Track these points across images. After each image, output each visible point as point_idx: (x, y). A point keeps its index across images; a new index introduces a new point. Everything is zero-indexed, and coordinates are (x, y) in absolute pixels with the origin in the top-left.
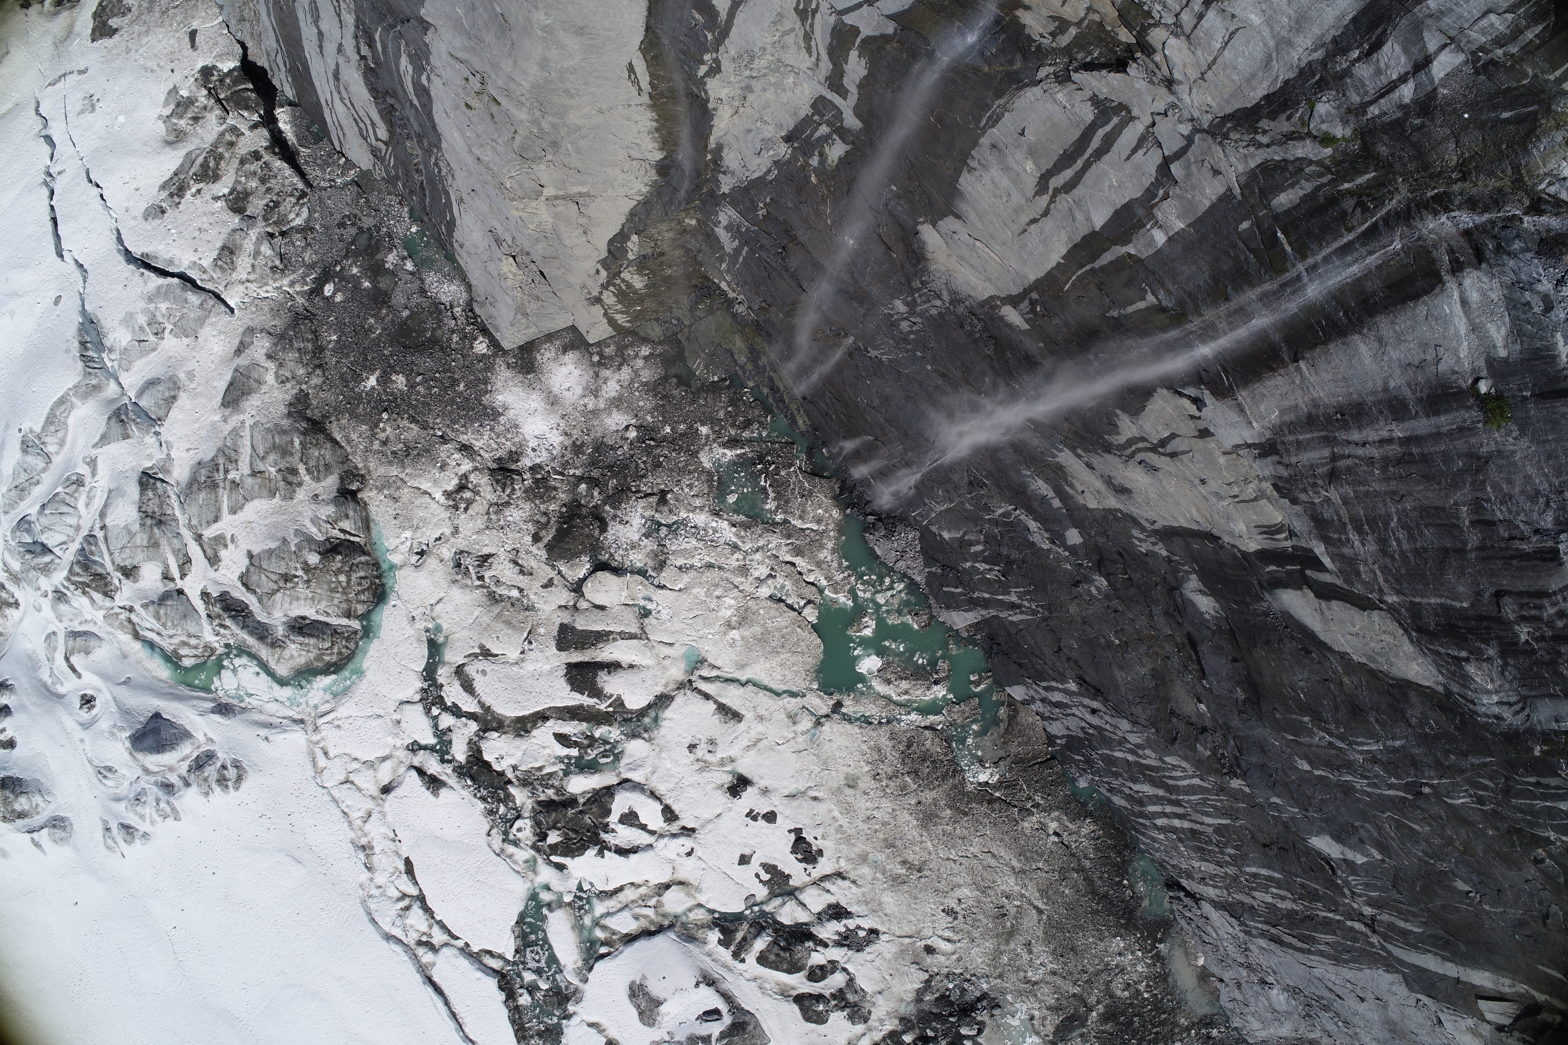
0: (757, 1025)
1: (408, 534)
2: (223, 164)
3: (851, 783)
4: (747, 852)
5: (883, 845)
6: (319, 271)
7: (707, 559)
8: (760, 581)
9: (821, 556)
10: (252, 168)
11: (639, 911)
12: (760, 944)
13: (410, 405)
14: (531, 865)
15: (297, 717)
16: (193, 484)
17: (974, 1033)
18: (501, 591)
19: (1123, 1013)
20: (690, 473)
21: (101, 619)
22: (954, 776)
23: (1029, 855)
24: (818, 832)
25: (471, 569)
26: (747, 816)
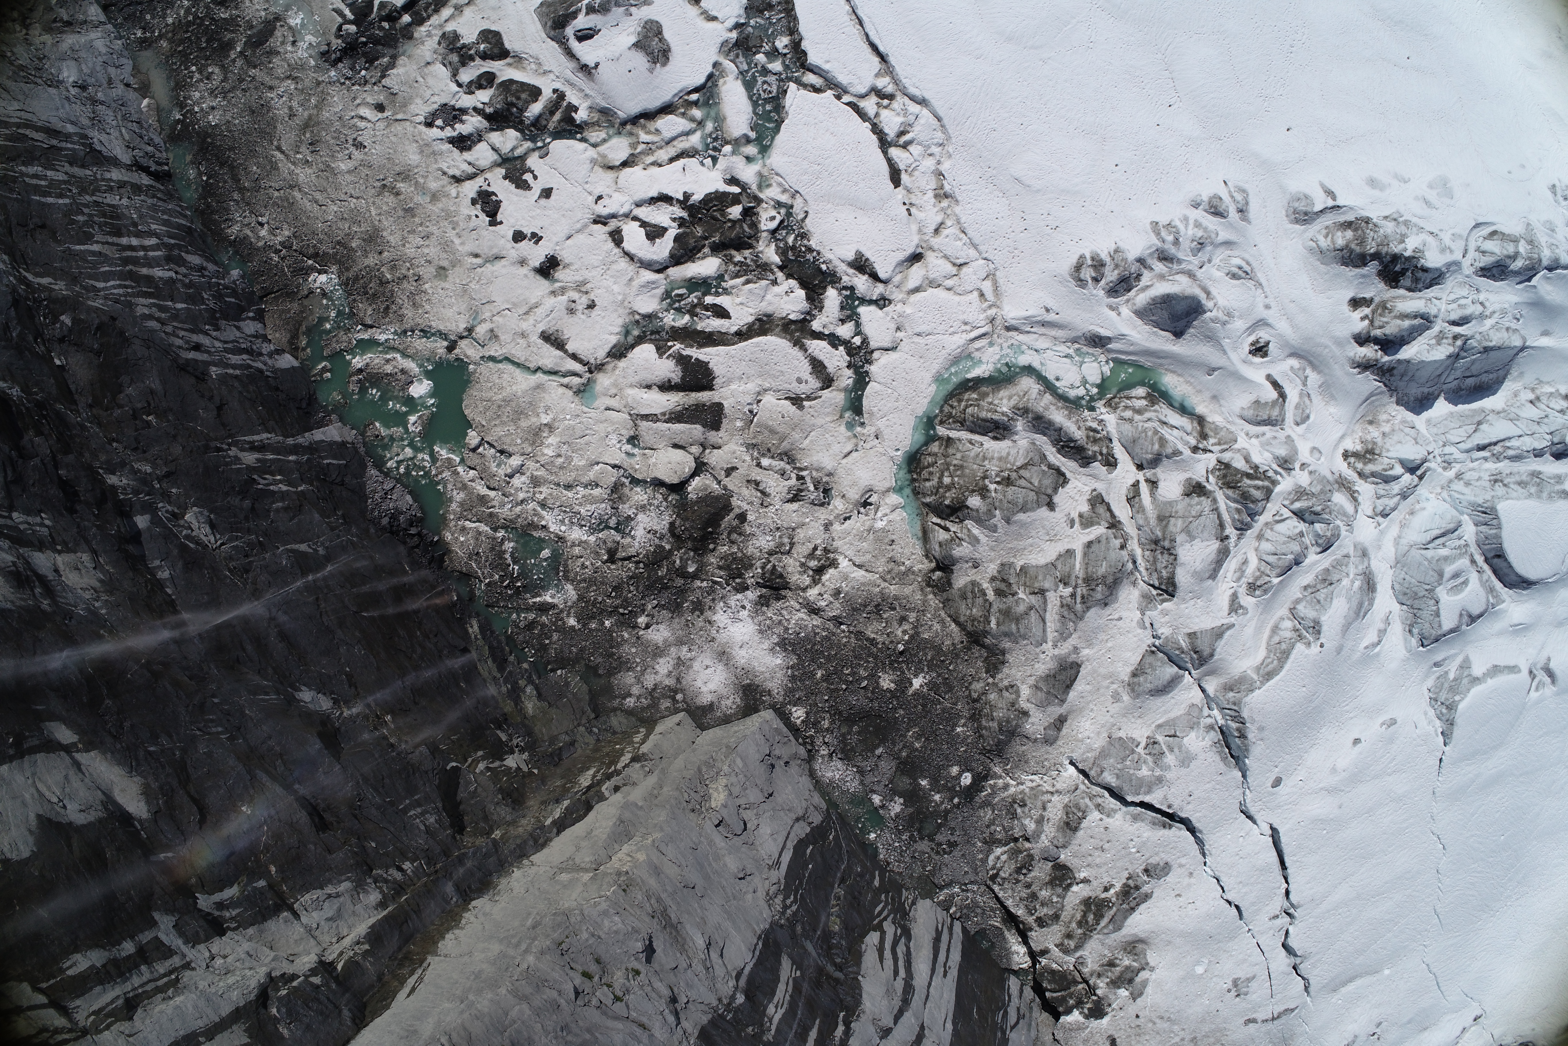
0: (544, 26)
1: (880, 524)
2: (1078, 916)
3: (441, 272)
4: (543, 201)
5: (417, 211)
6: (977, 799)
7: (570, 494)
8: (520, 470)
9: (462, 496)
10: (1045, 910)
11: (654, 138)
12: (536, 109)
13: (876, 657)
14: (763, 181)
15: (1013, 334)
17: (345, 27)
18: (780, 465)
19: (214, 51)
20: (584, 580)
21: (1239, 439)
22: (348, 279)
23: (286, 204)
24: (474, 222)
25: (812, 488)
26: (541, 238)
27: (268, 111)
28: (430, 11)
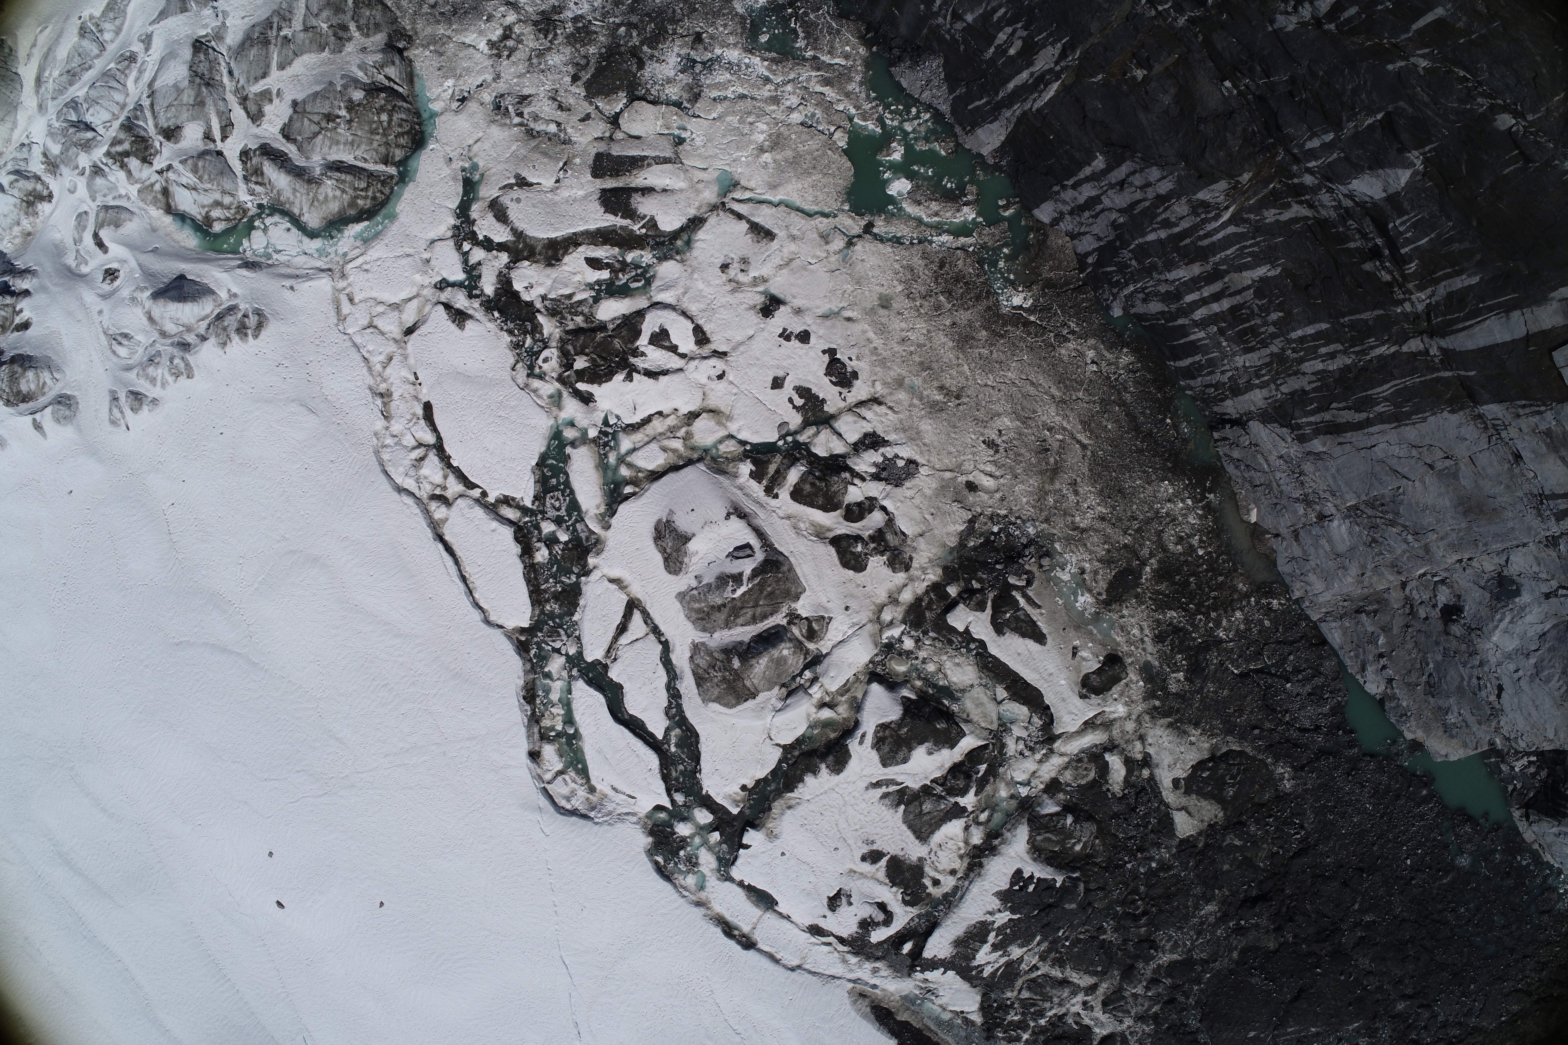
0: (791, 569)
1: (450, 82)
3: (885, 303)
4: (781, 374)
5: (918, 368)
7: (741, 90)
8: (791, 110)
9: (850, 87)
12: (794, 476)
14: (556, 400)
15: (324, 267)
16: (248, 41)
17: (1023, 583)
18: (539, 127)
19: (1179, 571)
20: (724, 15)
21: (136, 193)
22: (987, 298)
23: (1068, 383)
24: (853, 353)
25: (510, 107)
26: (780, 336)
27: (1102, 491)
28: (926, 599)
